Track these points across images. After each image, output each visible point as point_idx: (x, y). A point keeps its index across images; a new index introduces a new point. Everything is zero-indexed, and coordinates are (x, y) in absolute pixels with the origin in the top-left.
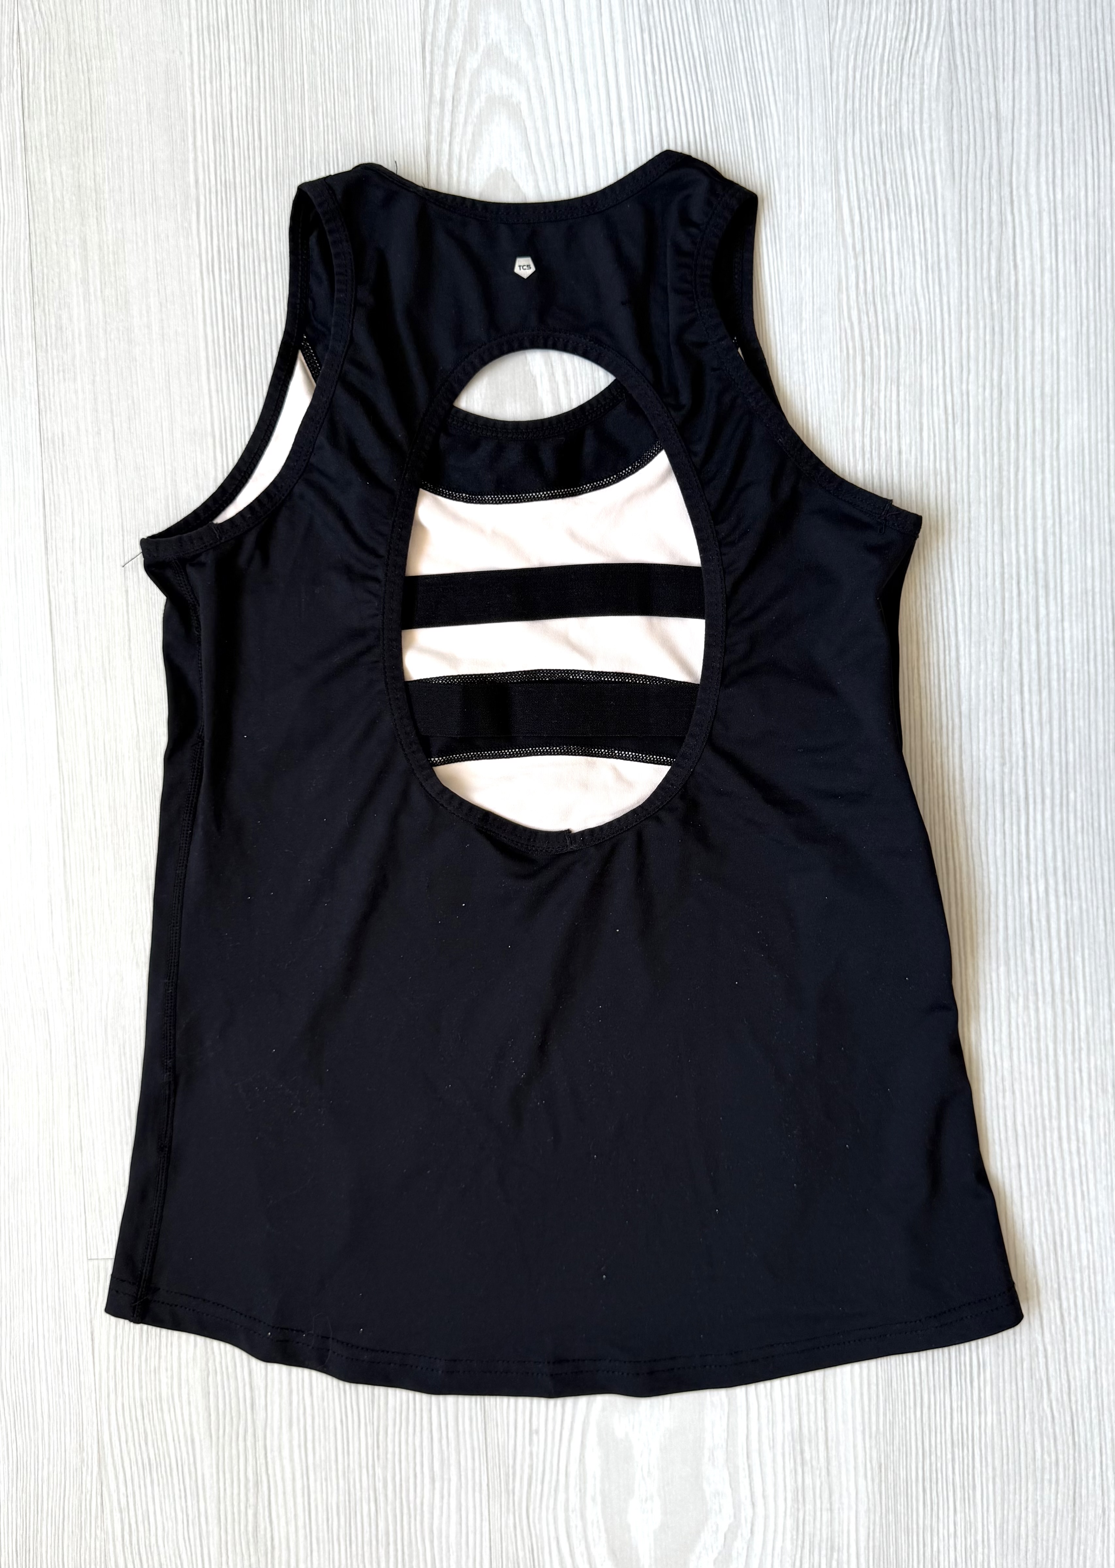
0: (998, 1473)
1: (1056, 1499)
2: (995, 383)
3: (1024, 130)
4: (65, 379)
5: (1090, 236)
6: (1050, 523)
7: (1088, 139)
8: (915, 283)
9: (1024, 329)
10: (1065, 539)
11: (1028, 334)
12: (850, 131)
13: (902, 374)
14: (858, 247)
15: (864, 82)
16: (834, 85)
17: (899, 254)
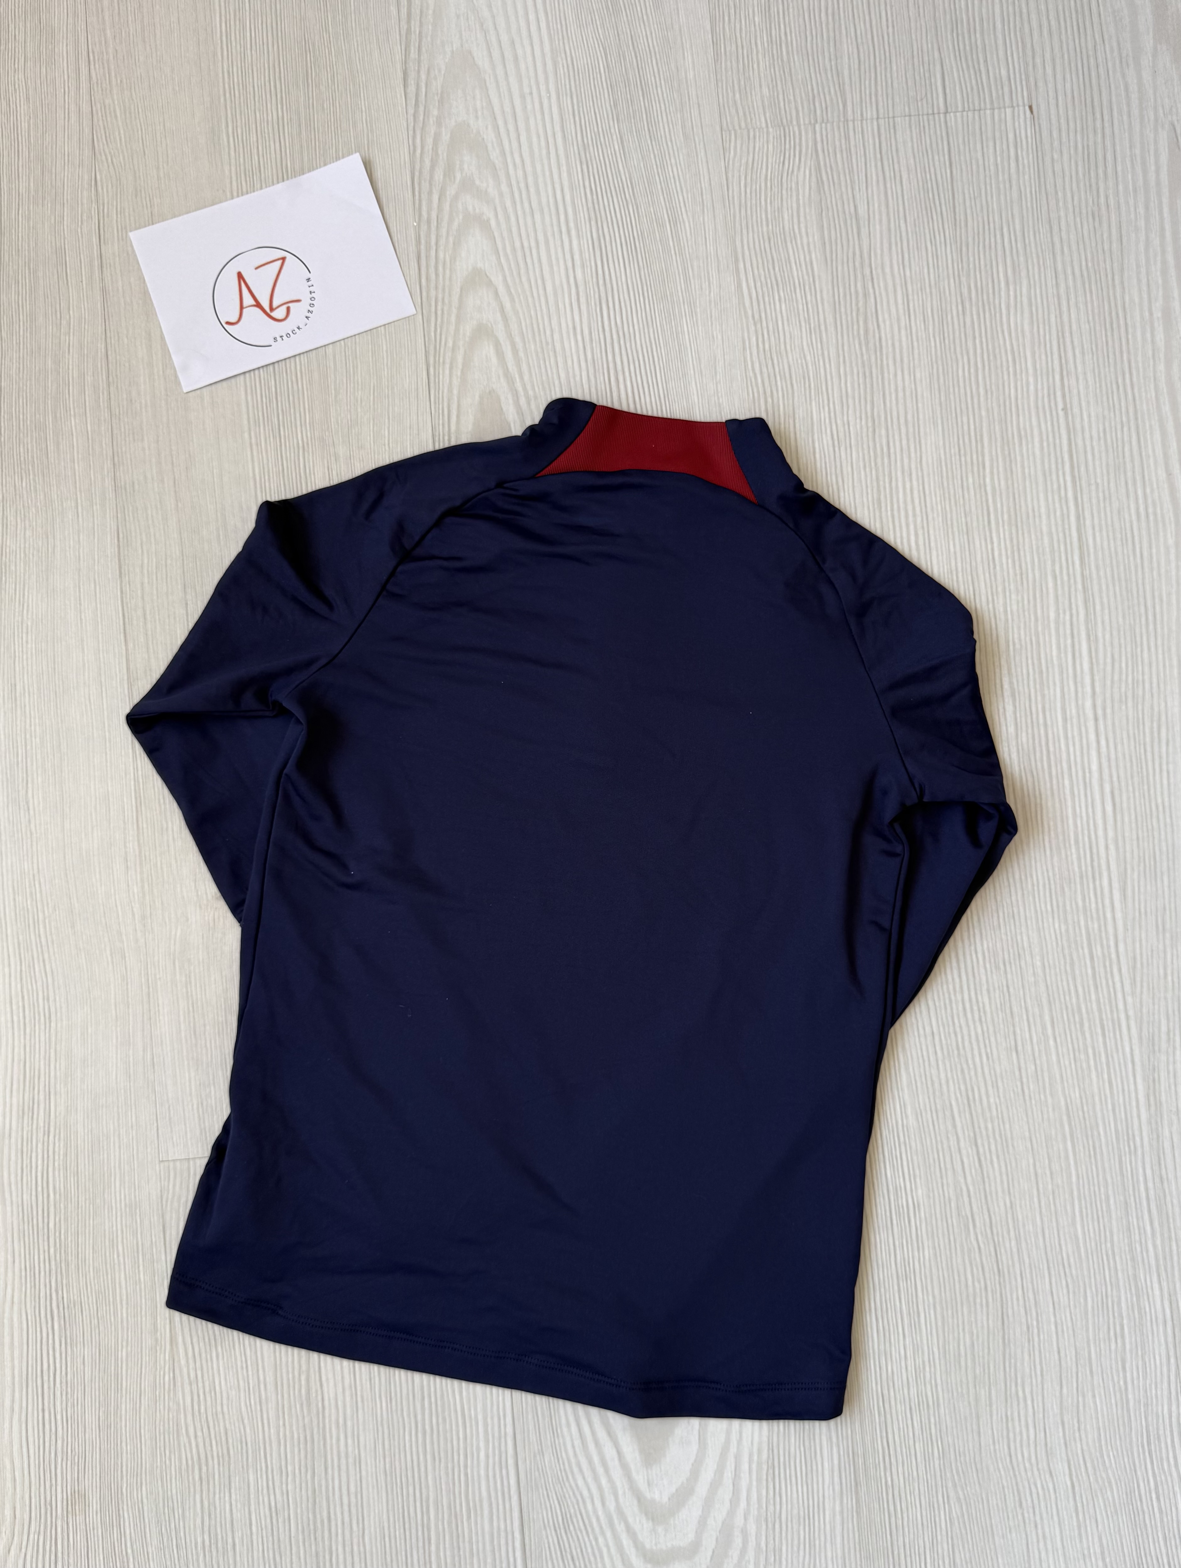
0: (937, 1300)
1: (988, 1320)
2: (869, 414)
3: (878, 227)
4: (134, 440)
5: (934, 302)
6: (919, 519)
7: (927, 231)
8: (802, 342)
9: (889, 373)
10: (931, 532)
11: (891, 377)
12: (745, 231)
13: (797, 411)
14: (757, 317)
15: (754, 195)
16: (731, 199)
17: (788, 320)
